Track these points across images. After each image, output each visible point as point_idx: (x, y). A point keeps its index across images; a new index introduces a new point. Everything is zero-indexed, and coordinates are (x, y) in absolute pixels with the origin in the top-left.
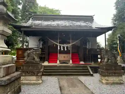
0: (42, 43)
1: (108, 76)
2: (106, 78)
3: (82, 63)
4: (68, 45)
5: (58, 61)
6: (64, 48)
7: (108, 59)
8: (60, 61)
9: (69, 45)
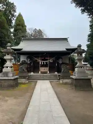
0: (29, 60)
1: (63, 79)
2: (62, 80)
4: (46, 61)
5: (40, 72)
6: (44, 63)
7: (64, 70)
8: (41, 72)
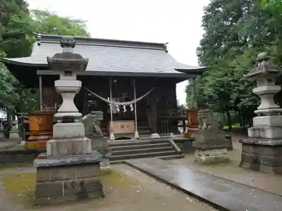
3: (156, 135)
4: (128, 103)
5: (112, 135)
8: (115, 135)
9: (132, 102)
